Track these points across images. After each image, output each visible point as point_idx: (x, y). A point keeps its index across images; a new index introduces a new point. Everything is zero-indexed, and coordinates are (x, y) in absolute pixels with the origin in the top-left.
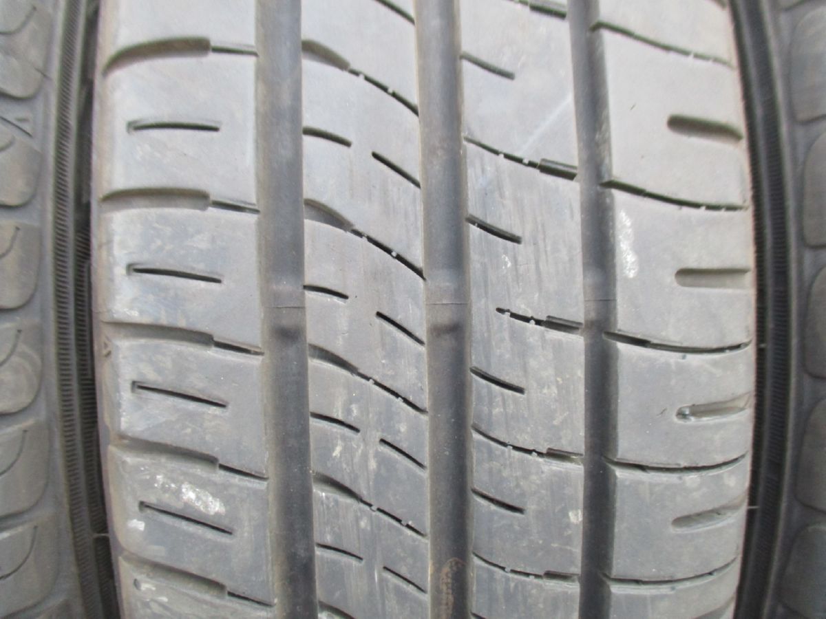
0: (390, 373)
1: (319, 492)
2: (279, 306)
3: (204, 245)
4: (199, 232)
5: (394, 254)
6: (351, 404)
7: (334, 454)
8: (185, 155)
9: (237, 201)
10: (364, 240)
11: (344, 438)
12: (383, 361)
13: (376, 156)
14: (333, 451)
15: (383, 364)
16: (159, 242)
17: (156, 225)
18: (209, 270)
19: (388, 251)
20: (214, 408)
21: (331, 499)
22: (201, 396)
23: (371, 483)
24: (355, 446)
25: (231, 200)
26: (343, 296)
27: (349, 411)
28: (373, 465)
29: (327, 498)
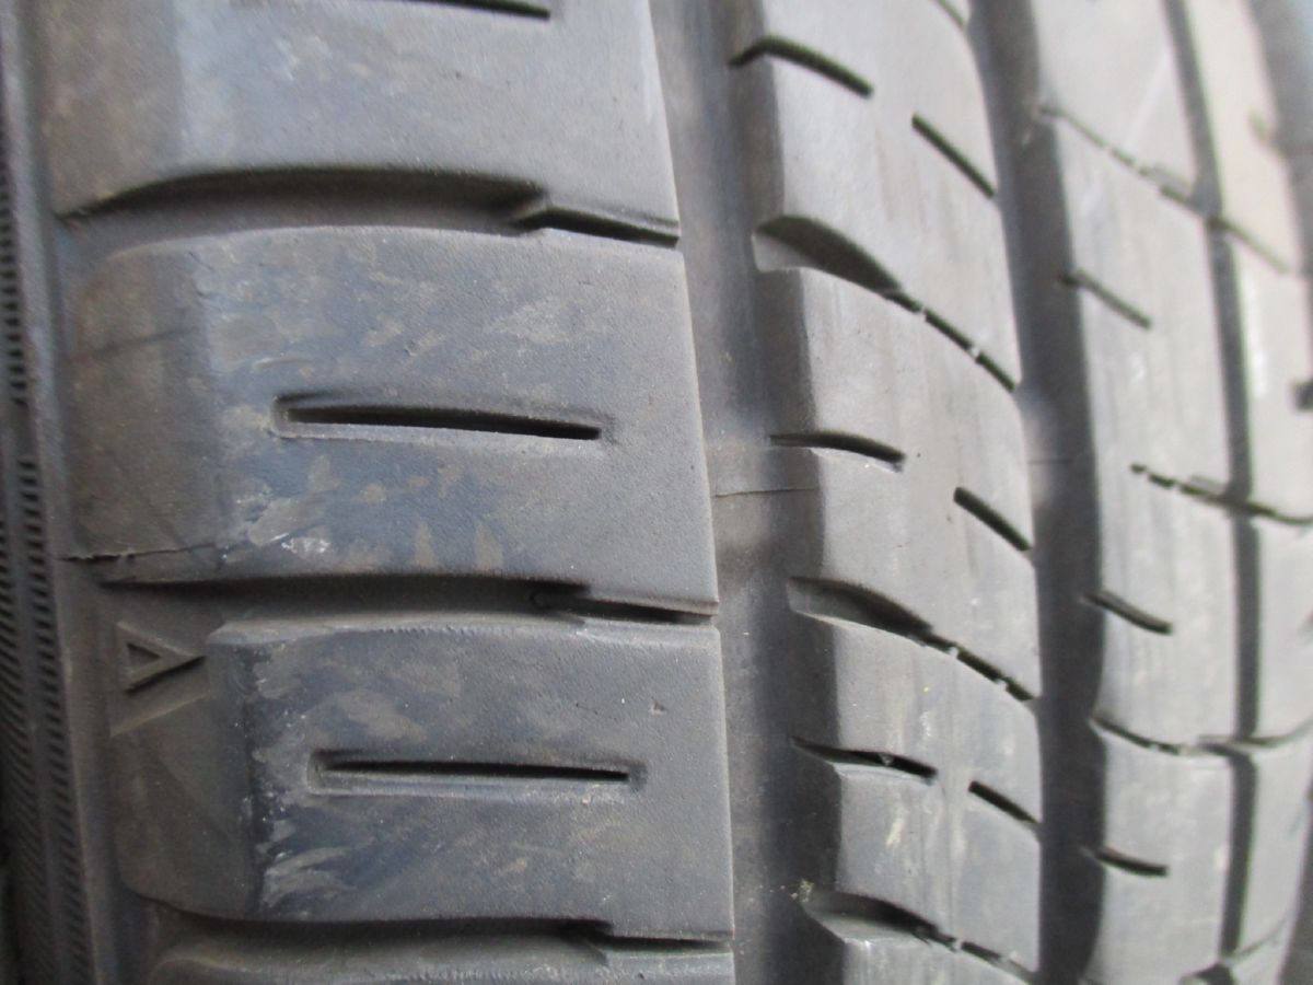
0: (985, 626)
1: (861, 943)
2: (721, 494)
3: (545, 335)
4: (528, 296)
5: (976, 352)
6: (920, 712)
7: (889, 841)
8: (458, 75)
9: (629, 213)
10: (920, 319)
11: (909, 798)
12: (974, 602)
13: (920, 126)
14: (888, 833)
15: (974, 608)
16: (395, 329)
17: (381, 277)
18: (565, 405)
19: (964, 344)
20: (596, 785)
21: (883, 952)
22: (555, 760)
23: (954, 889)
24: (929, 812)
25: (612, 209)
26: (890, 456)
27: (916, 731)
28: (959, 844)
29: (875, 950)
